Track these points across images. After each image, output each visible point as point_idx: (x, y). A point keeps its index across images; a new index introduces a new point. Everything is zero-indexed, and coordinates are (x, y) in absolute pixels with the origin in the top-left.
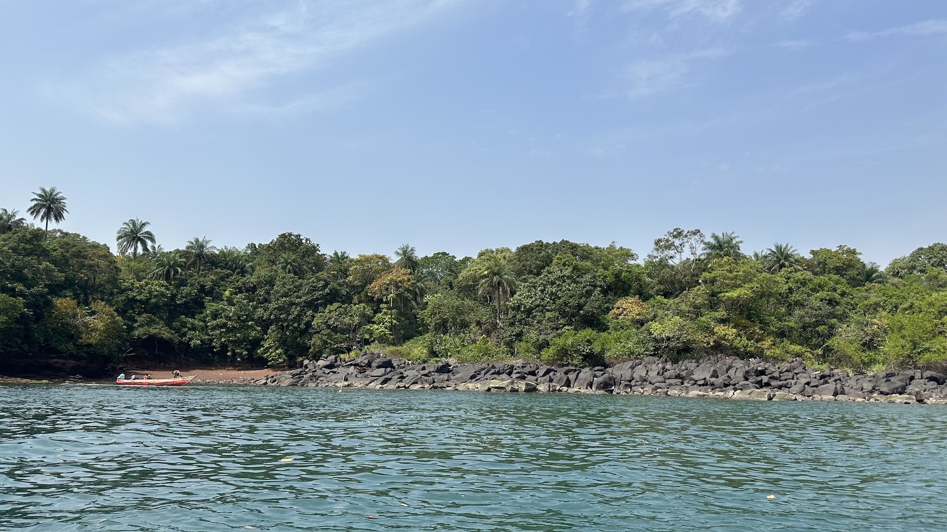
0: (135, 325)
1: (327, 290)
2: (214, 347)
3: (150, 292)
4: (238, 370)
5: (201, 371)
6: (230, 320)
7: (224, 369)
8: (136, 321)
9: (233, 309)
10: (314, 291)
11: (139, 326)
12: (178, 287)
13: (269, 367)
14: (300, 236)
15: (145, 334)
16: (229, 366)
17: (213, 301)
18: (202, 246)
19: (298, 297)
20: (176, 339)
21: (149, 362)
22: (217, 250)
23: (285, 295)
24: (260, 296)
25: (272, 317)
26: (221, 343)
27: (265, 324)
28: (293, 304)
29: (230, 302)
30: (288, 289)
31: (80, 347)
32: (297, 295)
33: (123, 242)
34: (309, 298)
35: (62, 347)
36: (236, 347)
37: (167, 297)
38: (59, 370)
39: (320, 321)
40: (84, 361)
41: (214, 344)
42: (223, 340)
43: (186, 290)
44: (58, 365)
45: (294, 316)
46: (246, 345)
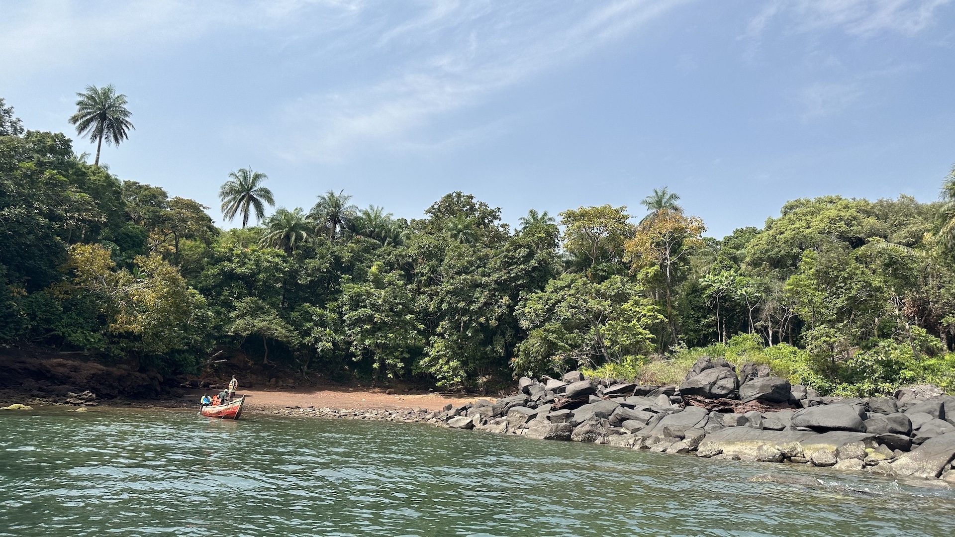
0: (232, 314)
1: (533, 262)
2: (354, 356)
3: (257, 262)
4: (390, 393)
5: (332, 394)
6: (378, 311)
7: (368, 390)
8: (234, 309)
9: (383, 294)
10: (510, 265)
11: (238, 317)
12: (301, 259)
13: (436, 390)
14: (472, 198)
15: (246, 329)
16: (374, 387)
17: (353, 280)
18: (337, 205)
19: (484, 275)
20: (295, 339)
21: (254, 377)
22: (360, 211)
23: (465, 271)
24: (423, 275)
25: (444, 306)
26: (365, 349)
27: (430, 320)
28: (476, 285)
29: (379, 284)
30: (468, 262)
31: (115, 338)
32: (484, 271)
33: (230, 202)
34: (503, 275)
35: (77, 337)
36: (386, 355)
37: (284, 272)
38: (64, 380)
39: (539, 306)
40: (125, 366)
41: (352, 349)
42: (367, 342)
43: (312, 263)
44: (61, 370)
45: (480, 305)
46: (402, 352)
